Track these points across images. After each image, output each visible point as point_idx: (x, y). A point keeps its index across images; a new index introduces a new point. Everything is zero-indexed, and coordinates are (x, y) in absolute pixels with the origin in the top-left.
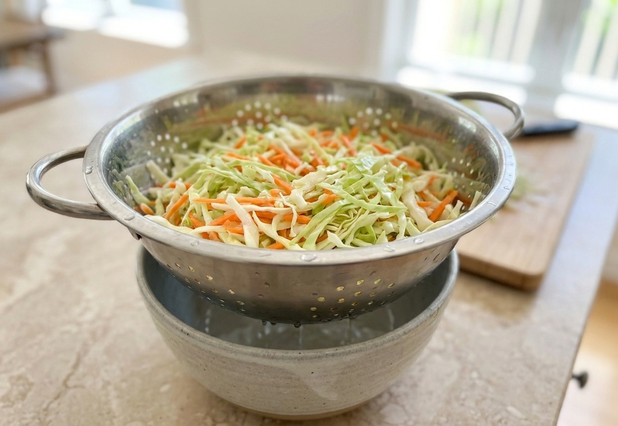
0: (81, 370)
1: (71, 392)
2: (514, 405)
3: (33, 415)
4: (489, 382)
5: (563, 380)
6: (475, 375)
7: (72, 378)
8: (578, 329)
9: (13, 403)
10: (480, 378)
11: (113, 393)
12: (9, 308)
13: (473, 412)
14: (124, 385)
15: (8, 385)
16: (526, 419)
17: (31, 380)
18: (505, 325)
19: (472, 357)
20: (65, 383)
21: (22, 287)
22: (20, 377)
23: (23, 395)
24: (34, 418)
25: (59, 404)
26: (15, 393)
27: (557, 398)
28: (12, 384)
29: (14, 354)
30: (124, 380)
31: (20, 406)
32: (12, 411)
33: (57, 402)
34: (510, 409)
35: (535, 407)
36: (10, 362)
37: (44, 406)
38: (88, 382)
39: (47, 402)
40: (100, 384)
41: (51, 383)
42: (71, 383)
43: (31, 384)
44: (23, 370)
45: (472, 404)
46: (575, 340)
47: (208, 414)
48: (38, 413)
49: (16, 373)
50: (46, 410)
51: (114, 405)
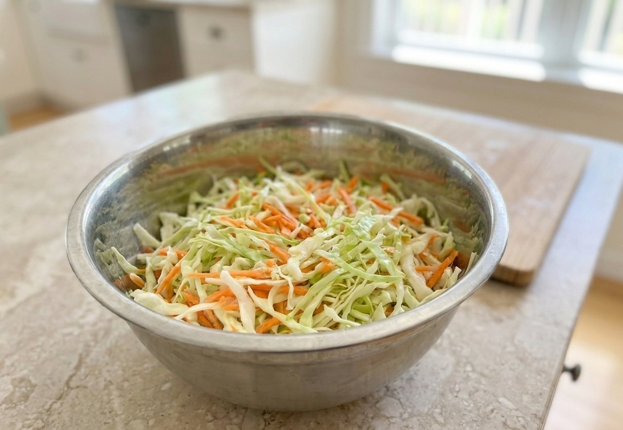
0: (83, 370)
1: (73, 393)
2: (504, 396)
3: (35, 415)
4: (482, 374)
5: (554, 372)
6: (469, 368)
7: (74, 378)
8: (569, 323)
9: (16, 405)
10: (474, 371)
11: (115, 393)
12: (11, 312)
13: (466, 403)
14: (126, 384)
15: (11, 387)
16: (516, 410)
17: (34, 381)
18: (499, 320)
19: (466, 352)
20: (67, 383)
21: (24, 290)
22: (22, 380)
23: (26, 397)
24: (37, 419)
25: (62, 404)
26: (17, 394)
27: (547, 389)
28: (15, 387)
29: (16, 357)
30: (126, 380)
31: (22, 407)
32: (14, 412)
33: (60, 402)
34: (501, 399)
35: (526, 398)
36: (13, 365)
37: (47, 407)
38: (91, 382)
39: (50, 402)
40: (102, 384)
41: (53, 384)
42: (72, 384)
43: (35, 386)
44: (25, 372)
45: (466, 397)
46: (566, 334)
47: (208, 411)
48: (41, 413)
49: (18, 375)
50: (48, 411)
51: (116, 404)
